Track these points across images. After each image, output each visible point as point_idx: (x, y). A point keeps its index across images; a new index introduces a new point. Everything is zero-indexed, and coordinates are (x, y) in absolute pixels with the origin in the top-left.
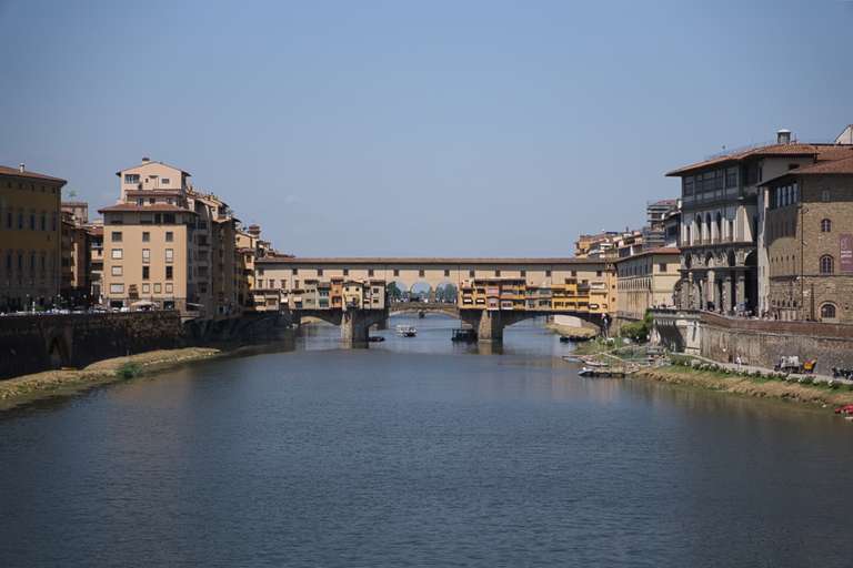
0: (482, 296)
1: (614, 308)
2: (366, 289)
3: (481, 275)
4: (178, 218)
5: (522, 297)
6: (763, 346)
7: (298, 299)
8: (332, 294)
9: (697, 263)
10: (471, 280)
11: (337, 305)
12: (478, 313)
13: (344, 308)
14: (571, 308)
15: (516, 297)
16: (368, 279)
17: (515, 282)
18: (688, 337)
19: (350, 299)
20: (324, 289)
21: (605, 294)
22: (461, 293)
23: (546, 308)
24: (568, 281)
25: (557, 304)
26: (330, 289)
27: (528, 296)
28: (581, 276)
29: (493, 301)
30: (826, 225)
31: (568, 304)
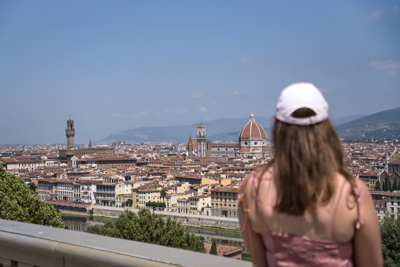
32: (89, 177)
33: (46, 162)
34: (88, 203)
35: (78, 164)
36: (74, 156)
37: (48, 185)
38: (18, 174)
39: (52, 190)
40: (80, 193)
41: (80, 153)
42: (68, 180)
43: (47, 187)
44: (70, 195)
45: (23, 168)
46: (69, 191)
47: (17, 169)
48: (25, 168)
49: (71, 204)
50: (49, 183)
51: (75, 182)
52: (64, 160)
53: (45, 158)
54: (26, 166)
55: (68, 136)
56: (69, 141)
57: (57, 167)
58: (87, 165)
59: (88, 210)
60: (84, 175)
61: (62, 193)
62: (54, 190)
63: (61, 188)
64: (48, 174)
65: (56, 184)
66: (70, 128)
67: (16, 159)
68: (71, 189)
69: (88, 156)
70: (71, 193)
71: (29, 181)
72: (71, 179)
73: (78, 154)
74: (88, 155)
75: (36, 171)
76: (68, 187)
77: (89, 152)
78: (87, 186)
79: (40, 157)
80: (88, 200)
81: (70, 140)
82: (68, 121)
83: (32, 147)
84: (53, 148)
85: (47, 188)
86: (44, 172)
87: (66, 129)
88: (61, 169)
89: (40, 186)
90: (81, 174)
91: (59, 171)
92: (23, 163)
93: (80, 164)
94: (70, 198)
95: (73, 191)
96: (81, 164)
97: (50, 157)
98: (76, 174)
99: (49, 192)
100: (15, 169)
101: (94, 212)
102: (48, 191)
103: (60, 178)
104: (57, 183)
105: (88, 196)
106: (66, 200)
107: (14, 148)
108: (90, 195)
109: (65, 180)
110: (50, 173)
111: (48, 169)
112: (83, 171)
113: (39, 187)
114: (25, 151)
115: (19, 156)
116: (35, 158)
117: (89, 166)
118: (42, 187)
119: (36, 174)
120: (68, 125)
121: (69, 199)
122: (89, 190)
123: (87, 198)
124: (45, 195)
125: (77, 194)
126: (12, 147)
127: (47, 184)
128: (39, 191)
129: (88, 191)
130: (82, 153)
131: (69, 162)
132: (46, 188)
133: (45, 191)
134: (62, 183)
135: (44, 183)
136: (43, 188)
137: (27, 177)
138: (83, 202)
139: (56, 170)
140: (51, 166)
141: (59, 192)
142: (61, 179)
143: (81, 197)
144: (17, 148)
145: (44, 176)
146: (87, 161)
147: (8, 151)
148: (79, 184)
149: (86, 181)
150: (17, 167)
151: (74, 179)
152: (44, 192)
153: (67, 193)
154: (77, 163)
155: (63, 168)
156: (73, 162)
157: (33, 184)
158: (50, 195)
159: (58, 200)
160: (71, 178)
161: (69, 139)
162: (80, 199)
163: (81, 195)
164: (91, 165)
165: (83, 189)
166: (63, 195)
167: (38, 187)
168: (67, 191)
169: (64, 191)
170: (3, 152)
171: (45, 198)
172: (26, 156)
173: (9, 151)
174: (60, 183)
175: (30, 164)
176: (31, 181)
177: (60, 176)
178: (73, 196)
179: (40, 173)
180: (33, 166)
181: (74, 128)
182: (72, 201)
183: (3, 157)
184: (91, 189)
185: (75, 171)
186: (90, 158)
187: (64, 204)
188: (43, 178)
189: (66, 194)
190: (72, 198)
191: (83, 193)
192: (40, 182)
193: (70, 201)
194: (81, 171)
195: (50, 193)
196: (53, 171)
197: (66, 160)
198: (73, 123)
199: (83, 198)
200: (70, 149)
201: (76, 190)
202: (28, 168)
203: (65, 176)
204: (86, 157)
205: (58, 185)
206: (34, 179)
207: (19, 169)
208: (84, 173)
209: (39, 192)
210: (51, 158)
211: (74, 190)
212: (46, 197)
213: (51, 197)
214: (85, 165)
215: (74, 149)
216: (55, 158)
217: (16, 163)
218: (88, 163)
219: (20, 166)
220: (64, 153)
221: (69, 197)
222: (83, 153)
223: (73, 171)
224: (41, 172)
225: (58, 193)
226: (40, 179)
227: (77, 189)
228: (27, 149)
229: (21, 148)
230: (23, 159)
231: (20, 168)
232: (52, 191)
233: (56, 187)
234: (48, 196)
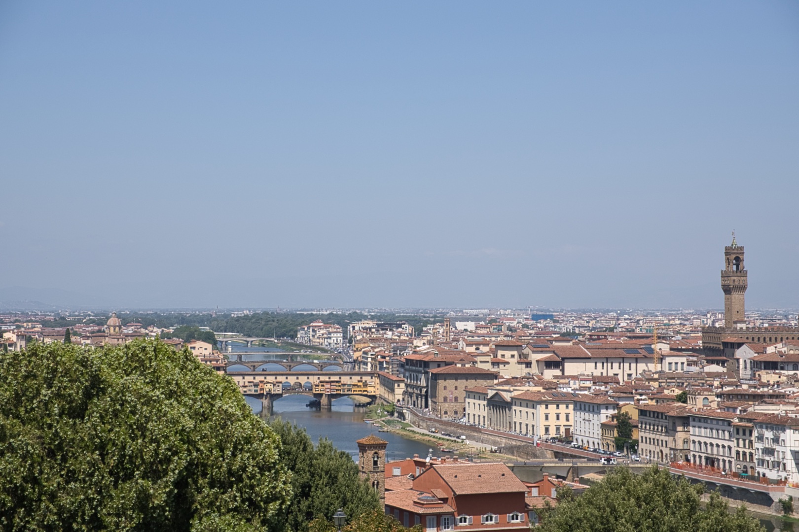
0: (323, 387)
1: (377, 393)
2: (274, 385)
3: (323, 378)
4: (221, 369)
5: (340, 388)
6: (426, 424)
7: (245, 389)
8: (260, 387)
9: (410, 390)
10: (318, 381)
11: (262, 392)
12: (321, 395)
13: (265, 393)
14: (360, 393)
15: (337, 388)
16: (275, 380)
17: (337, 382)
18: (407, 416)
19: (268, 390)
20: (256, 385)
21: (374, 387)
22: (314, 386)
23: (350, 393)
24: (359, 381)
25: (354, 391)
26: (258, 385)
27: (342, 387)
28: (365, 378)
29: (328, 390)
30: (445, 388)
31: (359, 391)
32: (778, 408)
33: (667, 358)
34: (778, 480)
35: (756, 369)
36: (744, 347)
37: (664, 422)
38: (590, 388)
39: (674, 436)
40: (753, 451)
41: (762, 339)
42: (719, 411)
43: (662, 427)
44: (724, 452)
45: (605, 374)
46: (720, 443)
47: (588, 376)
48: (611, 374)
49: (728, 479)
50: (666, 416)
51: (738, 418)
52: (716, 356)
53: (663, 347)
54: (612, 368)
55: (727, 290)
56: (731, 305)
57: (696, 376)
58: (782, 372)
59: (776, 500)
60: (766, 400)
61: (703, 445)
62: (680, 435)
63: (700, 432)
64: (666, 392)
65: (686, 421)
66: (735, 267)
67: (587, 348)
68: (727, 437)
69: (785, 349)
70: (727, 448)
71: (614, 409)
72: (726, 409)
73: (756, 339)
74: (786, 344)
75: (639, 384)
76: (718, 430)
77: (790, 338)
78: (772, 433)
79: (651, 345)
80: (778, 473)
81: (733, 301)
82: (726, 248)
83: (642, 318)
84: (697, 323)
85: (662, 430)
86: (660, 386)
87: (722, 271)
88: (706, 381)
89: (642, 424)
90: (759, 398)
91: (699, 386)
92: (605, 360)
93: (761, 369)
94: (724, 461)
95: (733, 444)
96: (765, 369)
97: (679, 347)
98: (747, 397)
99: (666, 442)
100: (584, 375)
101: (794, 507)
102: (664, 438)
103: (696, 405)
104: (687, 418)
105: (776, 460)
106: (713, 465)
107: (595, 318)
108: (783, 458)
109: (711, 411)
110: (674, 391)
111: (671, 379)
112: (766, 389)
113: (640, 425)
114: (622, 327)
115: (598, 341)
116: (638, 346)
117: (787, 376)
118: (648, 427)
119: (636, 390)
120: (728, 261)
121: (721, 463)
122: (778, 443)
123: (774, 467)
124: (658, 450)
125: (744, 454)
126: (589, 317)
127: (661, 420)
128: (642, 437)
129: (774, 447)
130: (767, 339)
131: (731, 361)
132: (658, 429)
133: (657, 437)
134: (702, 420)
135: (654, 417)
136: (650, 428)
137: (610, 396)
138: (761, 476)
139: (692, 382)
140: (679, 371)
141: (694, 442)
142: (700, 409)
143: (756, 461)
144: (603, 318)
145: (658, 396)
146: (782, 362)
147: (577, 327)
148: (750, 425)
149: (770, 418)
150: (589, 369)
151: (735, 409)
152: (654, 439)
153: (715, 448)
154: (754, 367)
155: (712, 379)
156: (741, 362)
157: (626, 416)
158: (671, 449)
159: (692, 465)
160: (726, 407)
161: (731, 298)
162: (752, 467)
163: (757, 457)
164: (795, 374)
165: (760, 438)
166: (704, 453)
167: (637, 427)
168: (714, 442)
169: (708, 441)
170: (565, 328)
171: (656, 456)
172: (617, 343)
173: (579, 327)
174: (697, 419)
175: (623, 363)
176: (620, 408)
177: (697, 400)
178: (732, 457)
179: (648, 388)
180: (630, 369)
181: (744, 268)
182: (731, 471)
183: (554, 342)
184: (784, 440)
185: (745, 387)
186: (792, 352)
187: (708, 478)
188: (654, 403)
189: (712, 450)
190: (730, 462)
191: (760, 451)
192: (643, 413)
193: (725, 471)
194: (761, 389)
195: (671, 444)
196: (684, 385)
197: (720, 356)
198: (743, 254)
199: (763, 465)
200: (734, 326)
201: (741, 442)
202: (617, 375)
203: (710, 400)
204: (780, 350)
205: (691, 423)
206: (628, 402)
207: (594, 375)
208: (771, 396)
209: (640, 441)
210: (681, 350)
211: (735, 441)
212: (660, 454)
213: (672, 456)
214: (776, 373)
215: (744, 326)
216: (694, 350)
217: (586, 359)
218: (786, 367)
219: (596, 368)
220: (716, 335)
221: (721, 458)
222: (770, 339)
223: (737, 386)
224: (650, 386)
225: (692, 445)
226: (647, 405)
227: (744, 437)
228: (628, 322)
229: (613, 318)
230: (605, 350)
231: (597, 373)
232: (676, 437)
233: (686, 430)
234: (666, 451)
